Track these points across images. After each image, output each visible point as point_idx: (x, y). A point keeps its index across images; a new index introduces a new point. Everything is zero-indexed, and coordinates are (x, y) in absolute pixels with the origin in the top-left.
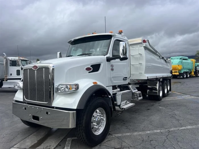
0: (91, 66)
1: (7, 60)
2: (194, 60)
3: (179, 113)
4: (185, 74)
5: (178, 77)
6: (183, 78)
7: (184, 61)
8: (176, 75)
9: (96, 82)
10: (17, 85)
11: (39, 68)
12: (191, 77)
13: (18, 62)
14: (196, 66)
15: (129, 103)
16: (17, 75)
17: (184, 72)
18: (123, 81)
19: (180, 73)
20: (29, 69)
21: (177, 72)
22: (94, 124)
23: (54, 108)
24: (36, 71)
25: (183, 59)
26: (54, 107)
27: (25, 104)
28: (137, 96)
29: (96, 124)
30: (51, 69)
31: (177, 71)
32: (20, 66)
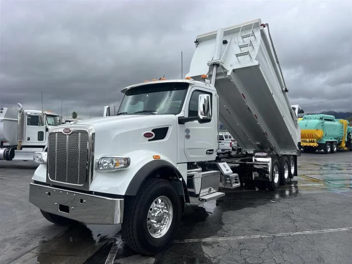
0: (153, 131)
1: (23, 115)
2: (346, 122)
3: (299, 210)
4: (328, 146)
5: (317, 151)
6: (326, 152)
7: (327, 123)
8: (312, 147)
9: (158, 156)
10: (37, 157)
11: (73, 133)
12: (340, 151)
13: (41, 119)
14: (350, 133)
15: (215, 191)
16: (39, 140)
17: (327, 142)
18: (207, 156)
19: (320, 144)
20: (58, 133)
21: (314, 142)
22: (152, 221)
23: (92, 194)
24: (68, 136)
25: (326, 120)
26: (92, 192)
27: (48, 187)
28: (231, 181)
29: (155, 222)
30: (90, 134)
31: (315, 140)
32: (44, 126)
